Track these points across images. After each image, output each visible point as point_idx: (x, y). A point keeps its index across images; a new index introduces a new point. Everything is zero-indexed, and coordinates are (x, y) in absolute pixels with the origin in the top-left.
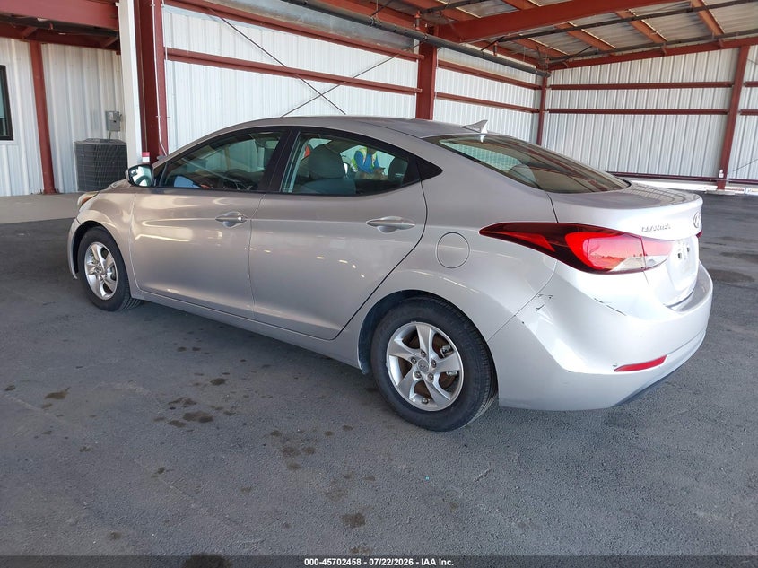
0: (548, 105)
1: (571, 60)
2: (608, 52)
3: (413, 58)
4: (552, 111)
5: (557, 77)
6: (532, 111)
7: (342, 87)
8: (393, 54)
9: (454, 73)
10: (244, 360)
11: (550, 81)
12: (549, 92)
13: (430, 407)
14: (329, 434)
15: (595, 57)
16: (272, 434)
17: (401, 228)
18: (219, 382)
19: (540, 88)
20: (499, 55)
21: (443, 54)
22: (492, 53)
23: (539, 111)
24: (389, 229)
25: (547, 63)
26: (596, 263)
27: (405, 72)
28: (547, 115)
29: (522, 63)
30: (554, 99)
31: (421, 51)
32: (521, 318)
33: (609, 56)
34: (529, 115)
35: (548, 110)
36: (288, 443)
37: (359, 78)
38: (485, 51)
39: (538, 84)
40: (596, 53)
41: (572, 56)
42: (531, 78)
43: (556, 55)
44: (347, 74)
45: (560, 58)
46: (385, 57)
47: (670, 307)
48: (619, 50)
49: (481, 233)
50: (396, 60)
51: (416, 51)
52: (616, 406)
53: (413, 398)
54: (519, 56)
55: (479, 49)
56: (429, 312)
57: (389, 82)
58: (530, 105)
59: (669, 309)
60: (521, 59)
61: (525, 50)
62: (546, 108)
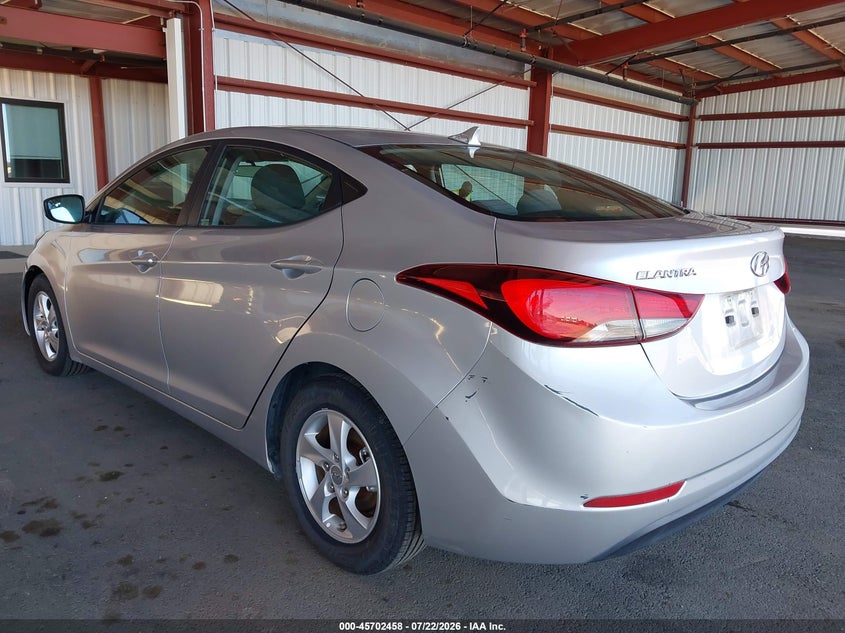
0: (697, 139)
1: (726, 84)
2: (770, 72)
3: (523, 86)
4: (702, 146)
5: (707, 106)
6: (677, 147)
7: (433, 119)
8: (497, 81)
9: (575, 103)
10: (165, 448)
11: (701, 110)
12: (699, 125)
13: (347, 537)
14: (199, 566)
15: (756, 79)
16: (121, 562)
17: (309, 271)
18: (111, 477)
19: (688, 119)
20: (629, 80)
21: (559, 80)
22: (621, 78)
23: (685, 147)
24: (296, 273)
25: (695, 89)
26: (548, 329)
27: (514, 102)
28: (696, 152)
29: (659, 88)
30: (704, 132)
31: (533, 77)
32: (445, 411)
33: (773, 78)
34: (673, 152)
35: (697, 145)
36: (132, 577)
37: (455, 109)
38: (611, 75)
39: (685, 115)
40: (755, 75)
41: (725, 80)
42: (676, 108)
43: (705, 79)
44: (440, 104)
45: (710, 82)
46: (488, 84)
47: (693, 402)
48: (784, 70)
49: (397, 279)
50: (501, 88)
51: (527, 77)
52: (596, 560)
53: (327, 520)
54: (658, 81)
55: (603, 73)
56: (338, 395)
57: (492, 113)
58: (674, 139)
59: (689, 407)
60: (659, 85)
61: (665, 74)
62: (695, 142)
